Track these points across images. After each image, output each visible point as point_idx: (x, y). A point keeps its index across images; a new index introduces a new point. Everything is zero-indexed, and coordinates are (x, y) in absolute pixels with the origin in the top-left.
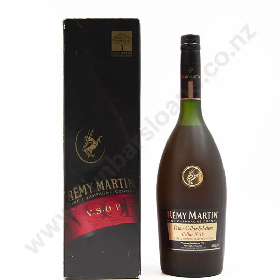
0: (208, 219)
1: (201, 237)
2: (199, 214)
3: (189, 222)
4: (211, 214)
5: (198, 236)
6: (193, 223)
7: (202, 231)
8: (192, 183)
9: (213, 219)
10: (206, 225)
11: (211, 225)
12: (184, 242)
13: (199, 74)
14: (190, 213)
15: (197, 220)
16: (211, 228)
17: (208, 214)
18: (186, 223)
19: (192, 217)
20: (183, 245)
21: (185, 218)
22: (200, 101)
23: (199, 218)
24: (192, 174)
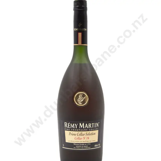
0: (92, 128)
1: (88, 140)
2: (86, 124)
3: (79, 130)
4: (94, 125)
5: (86, 140)
6: (82, 131)
7: (88, 136)
8: (81, 104)
9: (96, 128)
10: (91, 132)
11: (94, 132)
12: (76, 144)
13: (86, 28)
14: (80, 124)
15: (84, 129)
16: (95, 134)
17: (92, 125)
18: (77, 131)
19: (82, 127)
20: (75, 146)
21: (76, 128)
22: (86, 46)
23: (86, 127)
24: (81, 97)
